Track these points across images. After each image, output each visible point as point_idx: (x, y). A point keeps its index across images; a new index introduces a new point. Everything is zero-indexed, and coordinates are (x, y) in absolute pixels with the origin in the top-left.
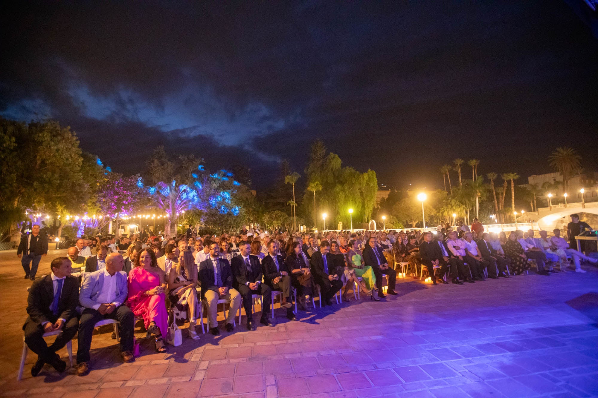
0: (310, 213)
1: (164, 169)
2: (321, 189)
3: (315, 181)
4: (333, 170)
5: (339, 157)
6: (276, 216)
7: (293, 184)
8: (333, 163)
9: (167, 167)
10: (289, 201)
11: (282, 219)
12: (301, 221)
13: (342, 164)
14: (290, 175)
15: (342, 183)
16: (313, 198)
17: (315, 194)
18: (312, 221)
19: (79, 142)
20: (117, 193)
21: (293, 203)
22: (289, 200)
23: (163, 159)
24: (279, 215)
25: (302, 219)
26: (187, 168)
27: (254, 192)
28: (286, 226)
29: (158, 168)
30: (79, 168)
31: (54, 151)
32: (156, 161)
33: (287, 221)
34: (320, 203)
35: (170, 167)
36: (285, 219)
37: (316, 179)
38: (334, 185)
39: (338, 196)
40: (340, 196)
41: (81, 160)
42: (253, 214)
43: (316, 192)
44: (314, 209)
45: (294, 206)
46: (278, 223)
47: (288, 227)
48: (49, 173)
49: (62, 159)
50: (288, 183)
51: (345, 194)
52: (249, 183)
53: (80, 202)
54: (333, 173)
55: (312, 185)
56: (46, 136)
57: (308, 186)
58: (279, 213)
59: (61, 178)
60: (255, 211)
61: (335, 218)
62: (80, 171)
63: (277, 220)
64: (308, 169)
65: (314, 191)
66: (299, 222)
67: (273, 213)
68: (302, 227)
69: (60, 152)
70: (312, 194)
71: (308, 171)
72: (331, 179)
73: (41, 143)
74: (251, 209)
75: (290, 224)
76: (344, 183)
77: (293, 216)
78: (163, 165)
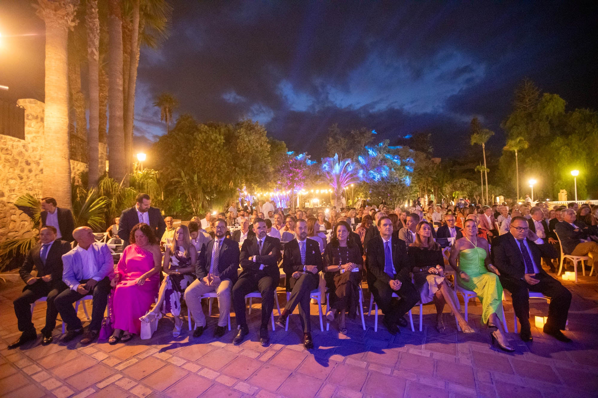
0: (510, 180)
1: (338, 146)
2: (526, 146)
3: (518, 137)
4: (550, 118)
5: (560, 97)
6: (461, 186)
7: (483, 145)
8: (548, 108)
9: (341, 143)
10: (478, 167)
11: (469, 189)
12: (497, 191)
13: (566, 107)
14: (478, 133)
15: (565, 134)
16: (515, 159)
17: (516, 154)
18: (514, 189)
19: (266, 132)
20: (290, 172)
21: (484, 169)
22: (477, 165)
23: (338, 136)
24: (466, 184)
25: (498, 188)
26: (359, 142)
27: (438, 160)
28: (475, 197)
29: (332, 146)
30: (268, 154)
31: (247, 142)
32: (331, 139)
33: (476, 191)
34: (525, 165)
35: (344, 142)
36: (473, 188)
37: (520, 134)
38: (551, 139)
39: (558, 153)
40: (560, 153)
41: (269, 146)
42: (433, 184)
43: (519, 151)
44: (516, 174)
45: (486, 172)
46: (463, 194)
47: (478, 199)
48: (244, 160)
49: (253, 147)
50: (475, 144)
51: (571, 149)
52: (431, 150)
53: (266, 181)
54: (550, 123)
55: (511, 142)
56: (242, 131)
57: (505, 145)
58: (465, 181)
59: (253, 162)
60: (435, 181)
61: (553, 185)
62: (268, 156)
63: (463, 190)
64: (505, 123)
65: (516, 151)
66: (493, 192)
67: (457, 182)
68: (498, 198)
69: (251, 142)
70: (512, 154)
71: (506, 125)
72: (545, 131)
73: (238, 138)
74: (430, 179)
75: (480, 195)
76: (570, 134)
77: (484, 184)
78: (337, 142)
